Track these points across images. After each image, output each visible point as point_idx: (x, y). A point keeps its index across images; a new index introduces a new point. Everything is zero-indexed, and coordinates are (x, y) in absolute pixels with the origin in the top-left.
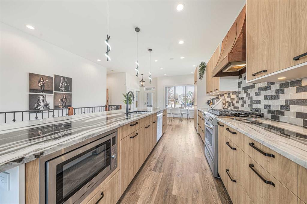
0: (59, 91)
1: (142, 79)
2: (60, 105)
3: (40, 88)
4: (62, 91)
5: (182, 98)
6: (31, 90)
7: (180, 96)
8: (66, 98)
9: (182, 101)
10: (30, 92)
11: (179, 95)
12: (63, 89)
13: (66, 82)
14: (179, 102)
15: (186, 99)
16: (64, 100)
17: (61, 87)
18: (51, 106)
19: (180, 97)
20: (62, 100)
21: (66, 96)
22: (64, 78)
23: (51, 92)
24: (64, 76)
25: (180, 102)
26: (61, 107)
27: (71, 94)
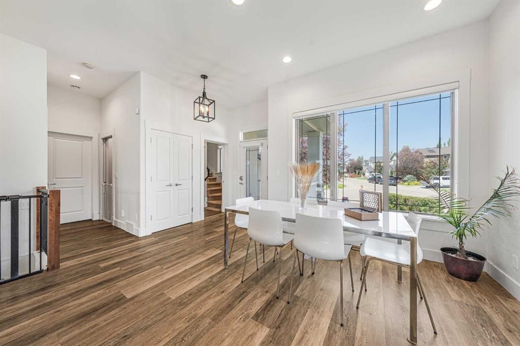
1: (204, 94)
5: (372, 165)
7: (366, 161)
9: (371, 172)
11: (364, 159)
14: (364, 174)
15: (379, 168)
19: (367, 164)
25: (367, 174)
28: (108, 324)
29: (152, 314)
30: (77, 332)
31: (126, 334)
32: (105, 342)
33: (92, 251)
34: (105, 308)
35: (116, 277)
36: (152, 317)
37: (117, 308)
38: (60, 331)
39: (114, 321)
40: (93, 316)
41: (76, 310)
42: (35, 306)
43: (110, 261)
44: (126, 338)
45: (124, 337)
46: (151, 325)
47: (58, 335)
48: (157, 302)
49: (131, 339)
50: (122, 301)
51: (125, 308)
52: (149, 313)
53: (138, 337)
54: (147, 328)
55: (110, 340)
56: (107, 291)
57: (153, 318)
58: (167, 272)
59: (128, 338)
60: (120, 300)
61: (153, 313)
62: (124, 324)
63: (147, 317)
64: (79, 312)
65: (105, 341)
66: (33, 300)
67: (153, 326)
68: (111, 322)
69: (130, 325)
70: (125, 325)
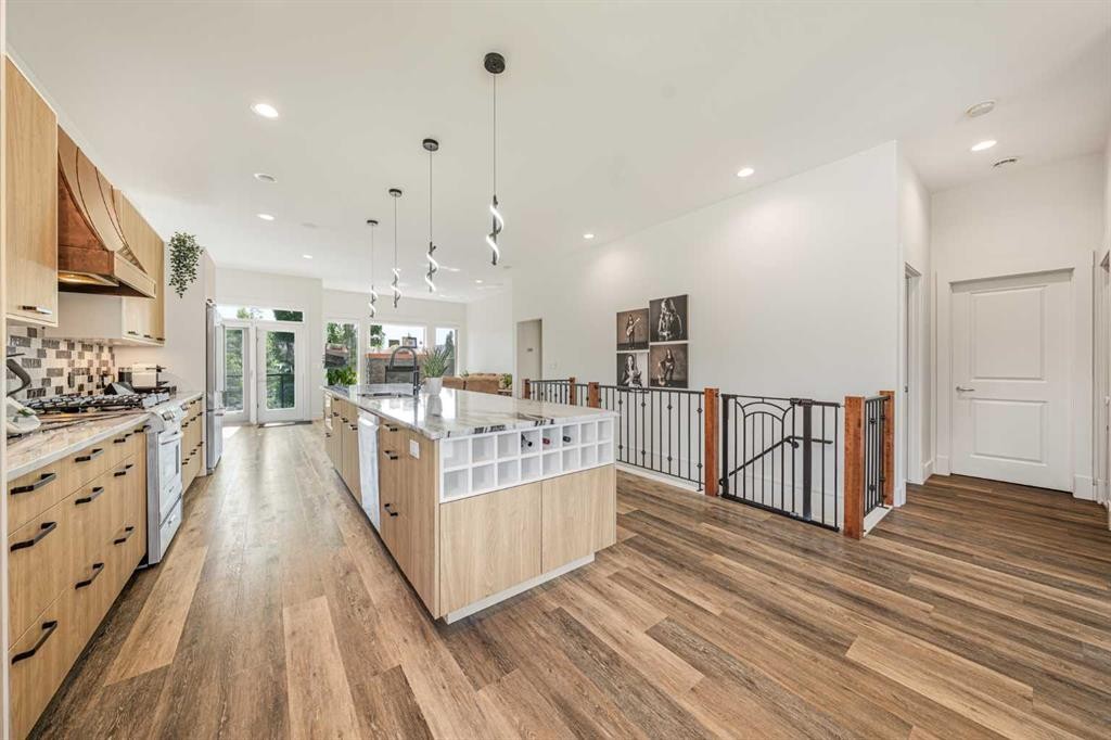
0: (658, 341)
2: (659, 377)
3: (628, 341)
4: (664, 339)
6: (620, 346)
8: (672, 360)
10: (618, 349)
12: (665, 334)
13: (672, 311)
16: (668, 364)
17: (662, 330)
18: (645, 382)
20: (663, 364)
21: (673, 352)
22: (668, 301)
23: (644, 345)
24: (666, 296)
26: (663, 383)
27: (686, 345)
28: (770, 649)
29: (820, 714)
30: (745, 618)
31: (756, 682)
32: (735, 658)
33: (941, 547)
34: (802, 631)
35: (893, 613)
36: (814, 716)
37: (811, 646)
38: (744, 602)
39: (780, 654)
40: (779, 623)
41: (782, 598)
42: (775, 561)
43: (941, 584)
44: (749, 685)
45: (750, 681)
46: (788, 719)
47: (737, 603)
48: (865, 718)
49: (748, 692)
50: (833, 649)
51: (816, 660)
52: (823, 709)
53: (755, 705)
54: (779, 714)
55: (741, 663)
56: (846, 616)
57: (811, 721)
58: (1022, 721)
59: (748, 688)
60: (834, 644)
61: (827, 717)
62: (778, 671)
63: (808, 707)
64: (778, 603)
65: (737, 657)
66: (783, 553)
67: (789, 727)
68: (775, 651)
69: (777, 681)
70: (776, 673)
